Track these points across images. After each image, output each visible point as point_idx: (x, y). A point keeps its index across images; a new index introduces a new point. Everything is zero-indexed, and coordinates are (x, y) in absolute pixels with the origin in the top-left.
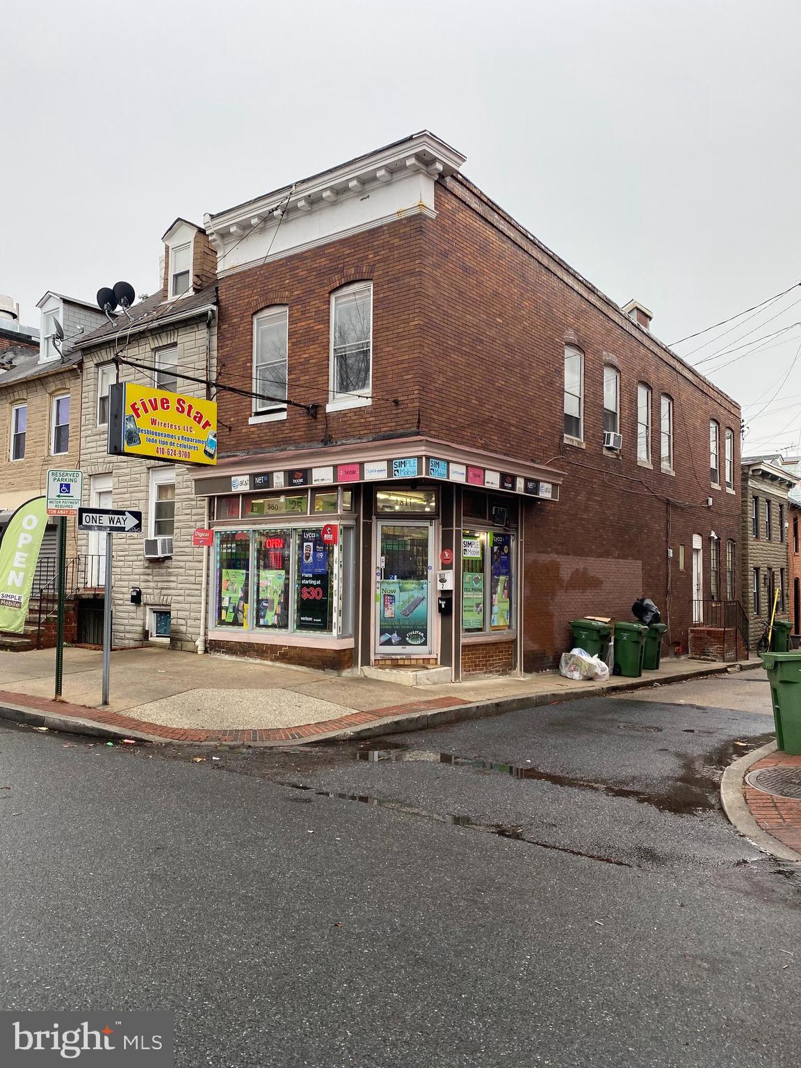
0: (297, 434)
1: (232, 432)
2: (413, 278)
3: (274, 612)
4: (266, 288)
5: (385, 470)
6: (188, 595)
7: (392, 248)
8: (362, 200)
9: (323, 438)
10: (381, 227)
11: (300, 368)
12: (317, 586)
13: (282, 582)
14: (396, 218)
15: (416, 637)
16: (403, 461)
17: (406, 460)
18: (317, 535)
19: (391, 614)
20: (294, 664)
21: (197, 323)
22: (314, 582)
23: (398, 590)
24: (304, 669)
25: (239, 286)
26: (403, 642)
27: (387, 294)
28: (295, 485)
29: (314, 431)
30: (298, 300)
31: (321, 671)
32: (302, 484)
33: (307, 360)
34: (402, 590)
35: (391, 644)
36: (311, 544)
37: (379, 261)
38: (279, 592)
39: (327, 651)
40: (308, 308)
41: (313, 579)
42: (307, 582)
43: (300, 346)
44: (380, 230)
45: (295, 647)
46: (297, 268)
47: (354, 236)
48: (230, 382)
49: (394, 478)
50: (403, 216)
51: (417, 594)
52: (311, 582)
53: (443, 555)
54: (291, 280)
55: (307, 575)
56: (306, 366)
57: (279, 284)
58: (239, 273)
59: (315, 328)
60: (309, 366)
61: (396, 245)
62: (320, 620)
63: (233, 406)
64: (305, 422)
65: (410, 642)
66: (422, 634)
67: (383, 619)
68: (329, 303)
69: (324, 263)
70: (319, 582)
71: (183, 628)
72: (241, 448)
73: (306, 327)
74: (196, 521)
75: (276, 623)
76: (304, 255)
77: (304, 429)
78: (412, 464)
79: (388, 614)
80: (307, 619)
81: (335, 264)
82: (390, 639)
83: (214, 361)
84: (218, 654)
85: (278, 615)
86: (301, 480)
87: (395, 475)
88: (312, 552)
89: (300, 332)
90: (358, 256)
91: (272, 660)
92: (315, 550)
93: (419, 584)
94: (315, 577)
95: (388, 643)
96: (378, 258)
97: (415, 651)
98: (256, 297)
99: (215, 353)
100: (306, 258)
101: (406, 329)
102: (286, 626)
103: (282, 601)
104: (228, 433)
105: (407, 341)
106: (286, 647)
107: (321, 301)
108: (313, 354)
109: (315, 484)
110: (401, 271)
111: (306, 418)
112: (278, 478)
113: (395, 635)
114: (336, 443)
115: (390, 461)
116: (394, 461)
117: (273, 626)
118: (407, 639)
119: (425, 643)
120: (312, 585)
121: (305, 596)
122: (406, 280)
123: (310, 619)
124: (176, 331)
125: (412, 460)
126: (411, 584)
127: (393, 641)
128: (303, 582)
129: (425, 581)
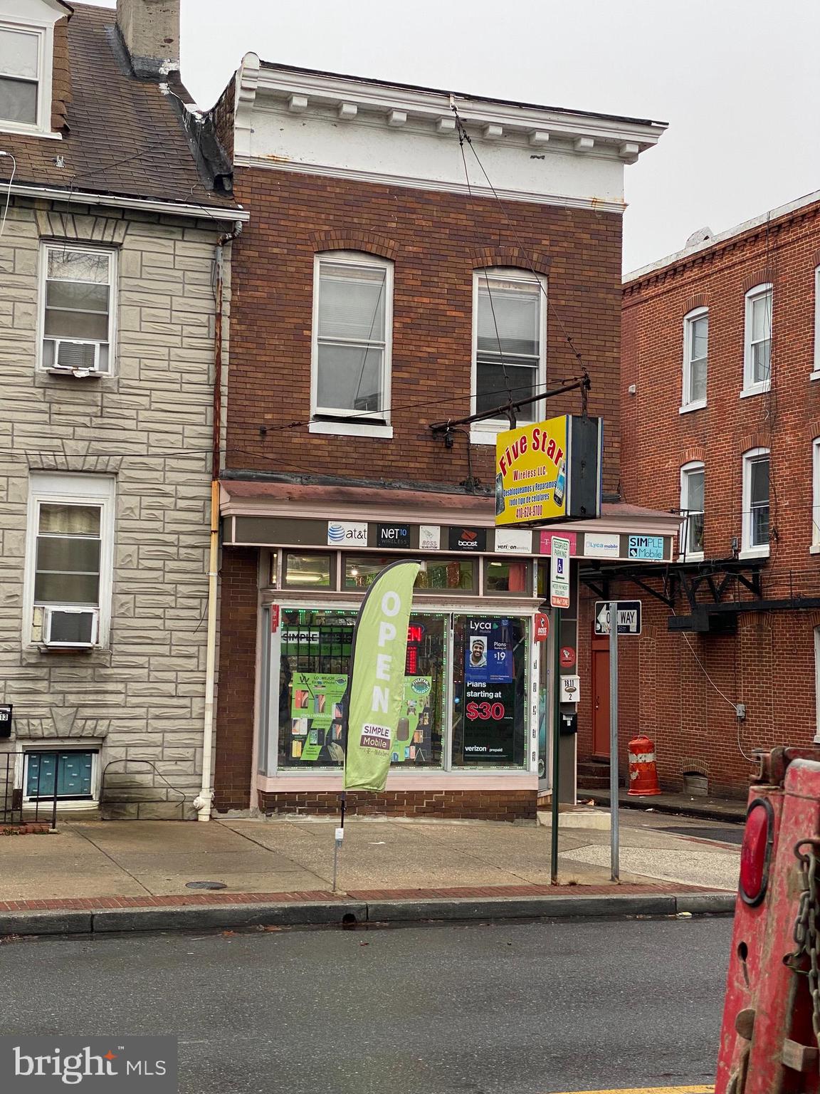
0: (412, 465)
1: (268, 439)
2: (610, 296)
3: (409, 741)
4: (349, 219)
5: (614, 547)
7: (579, 244)
8: (533, 157)
9: (463, 479)
10: (562, 208)
11: (420, 365)
12: (495, 700)
13: (426, 693)
14: (588, 207)
16: (644, 538)
17: (648, 538)
18: (496, 626)
20: (456, 817)
21: (184, 228)
22: (491, 695)
24: (476, 822)
25: (286, 194)
27: (571, 303)
28: (461, 548)
29: (446, 467)
30: (415, 261)
31: (506, 823)
32: (475, 549)
33: (432, 358)
36: (484, 639)
37: (559, 254)
38: (420, 710)
39: (518, 794)
40: (436, 279)
41: (487, 690)
42: (476, 695)
43: (420, 332)
44: (560, 212)
45: (459, 792)
46: (413, 211)
47: (517, 203)
48: (262, 352)
49: (630, 559)
50: (598, 208)
52: (484, 694)
54: (400, 226)
55: (477, 685)
56: (431, 366)
57: (377, 223)
58: (286, 173)
59: (448, 313)
60: (436, 366)
61: (585, 242)
62: (501, 750)
63: (271, 393)
64: (429, 450)
68: (470, 282)
69: (465, 223)
70: (498, 695)
72: (291, 468)
73: (431, 306)
74: (177, 583)
75: (413, 757)
76: (426, 196)
77: (426, 460)
78: (656, 544)
80: (477, 749)
81: (484, 230)
83: (227, 308)
84: (290, 815)
85: (418, 746)
86: (474, 544)
87: (631, 555)
88: (485, 651)
89: (421, 311)
90: (523, 234)
91: (410, 815)
92: (490, 647)
94: (491, 687)
96: (557, 249)
98: (326, 228)
99: (227, 294)
100: (428, 202)
101: (600, 359)
102: (435, 762)
103: (426, 723)
104: (258, 438)
105: (602, 375)
106: (441, 792)
107: (460, 276)
108: (444, 351)
110: (592, 279)
111: (430, 444)
112: (429, 534)
114: (488, 490)
115: (624, 537)
116: (630, 537)
117: (408, 763)
120: (487, 699)
121: (473, 716)
122: (601, 295)
123: (484, 749)
124: (124, 224)
125: (656, 539)
128: (469, 694)
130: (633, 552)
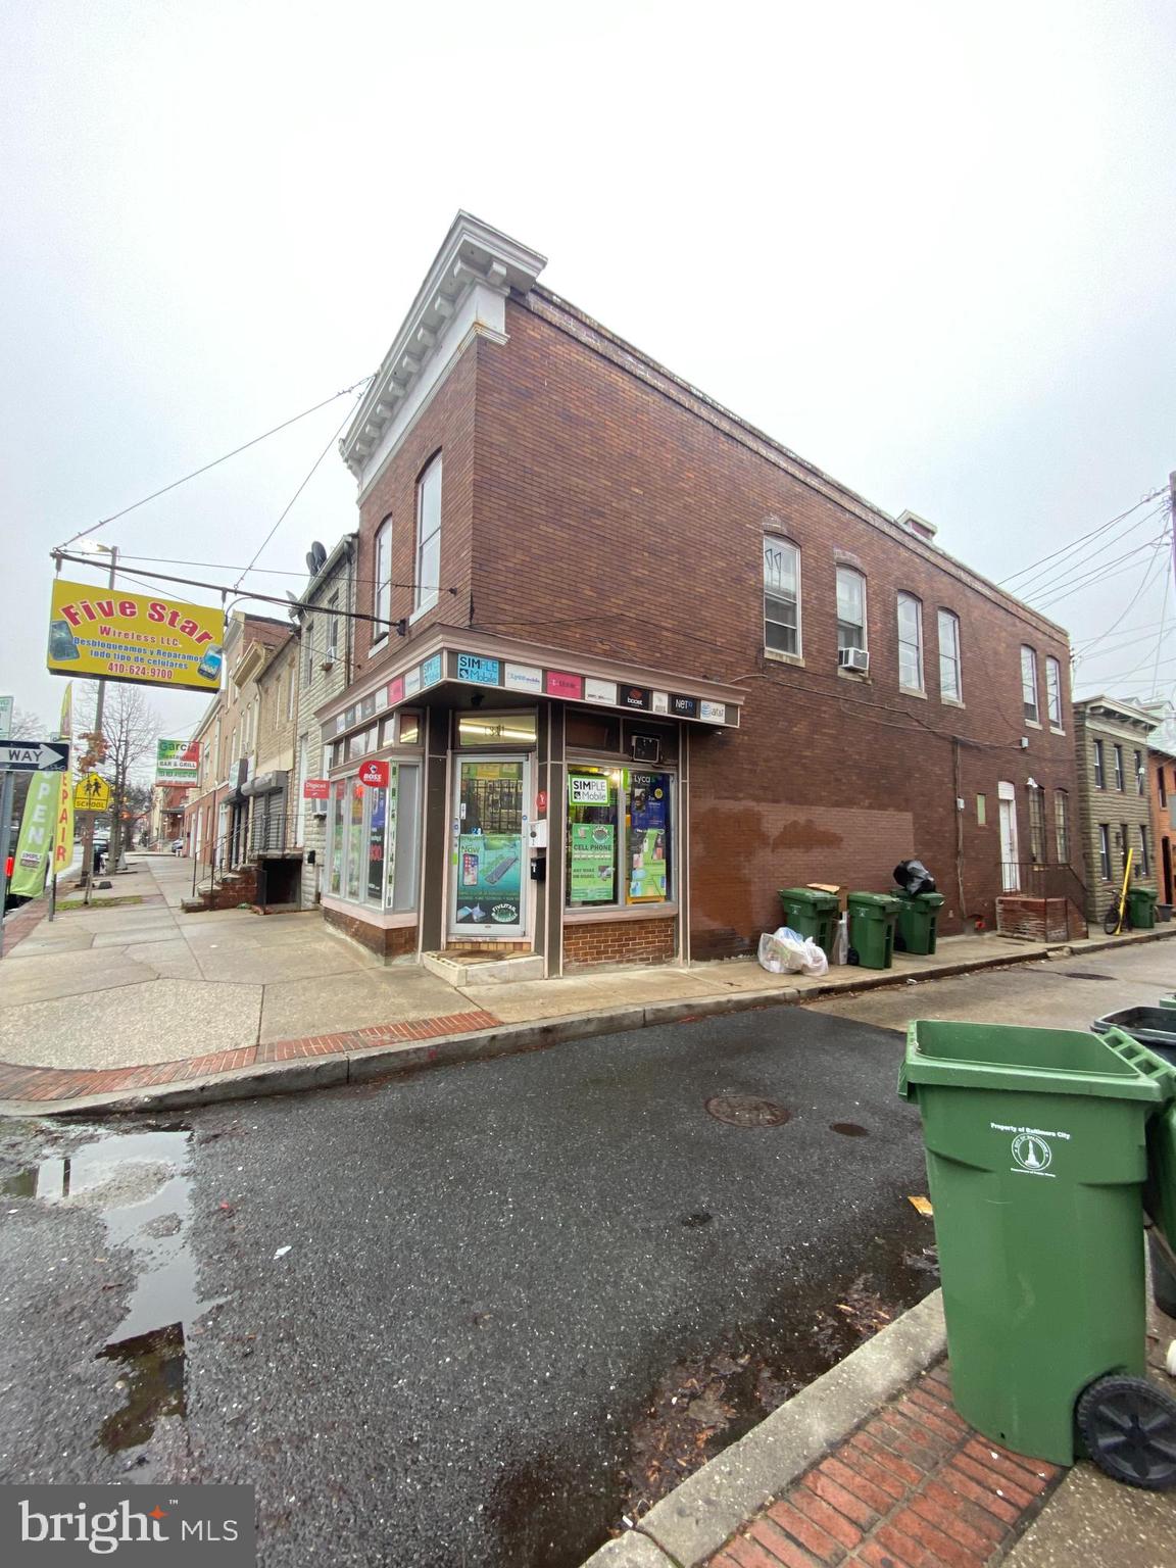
15: (503, 912)
19: (474, 880)
23: (482, 849)
26: (488, 919)
34: (487, 847)
35: (473, 922)
51: (507, 853)
65: (497, 918)
66: (514, 909)
67: (462, 888)
79: (468, 880)
82: (471, 915)
93: (510, 840)
95: (468, 919)
97: (503, 931)
113: (477, 909)
118: (493, 914)
126: (499, 841)
127: (475, 918)
129: (518, 835)
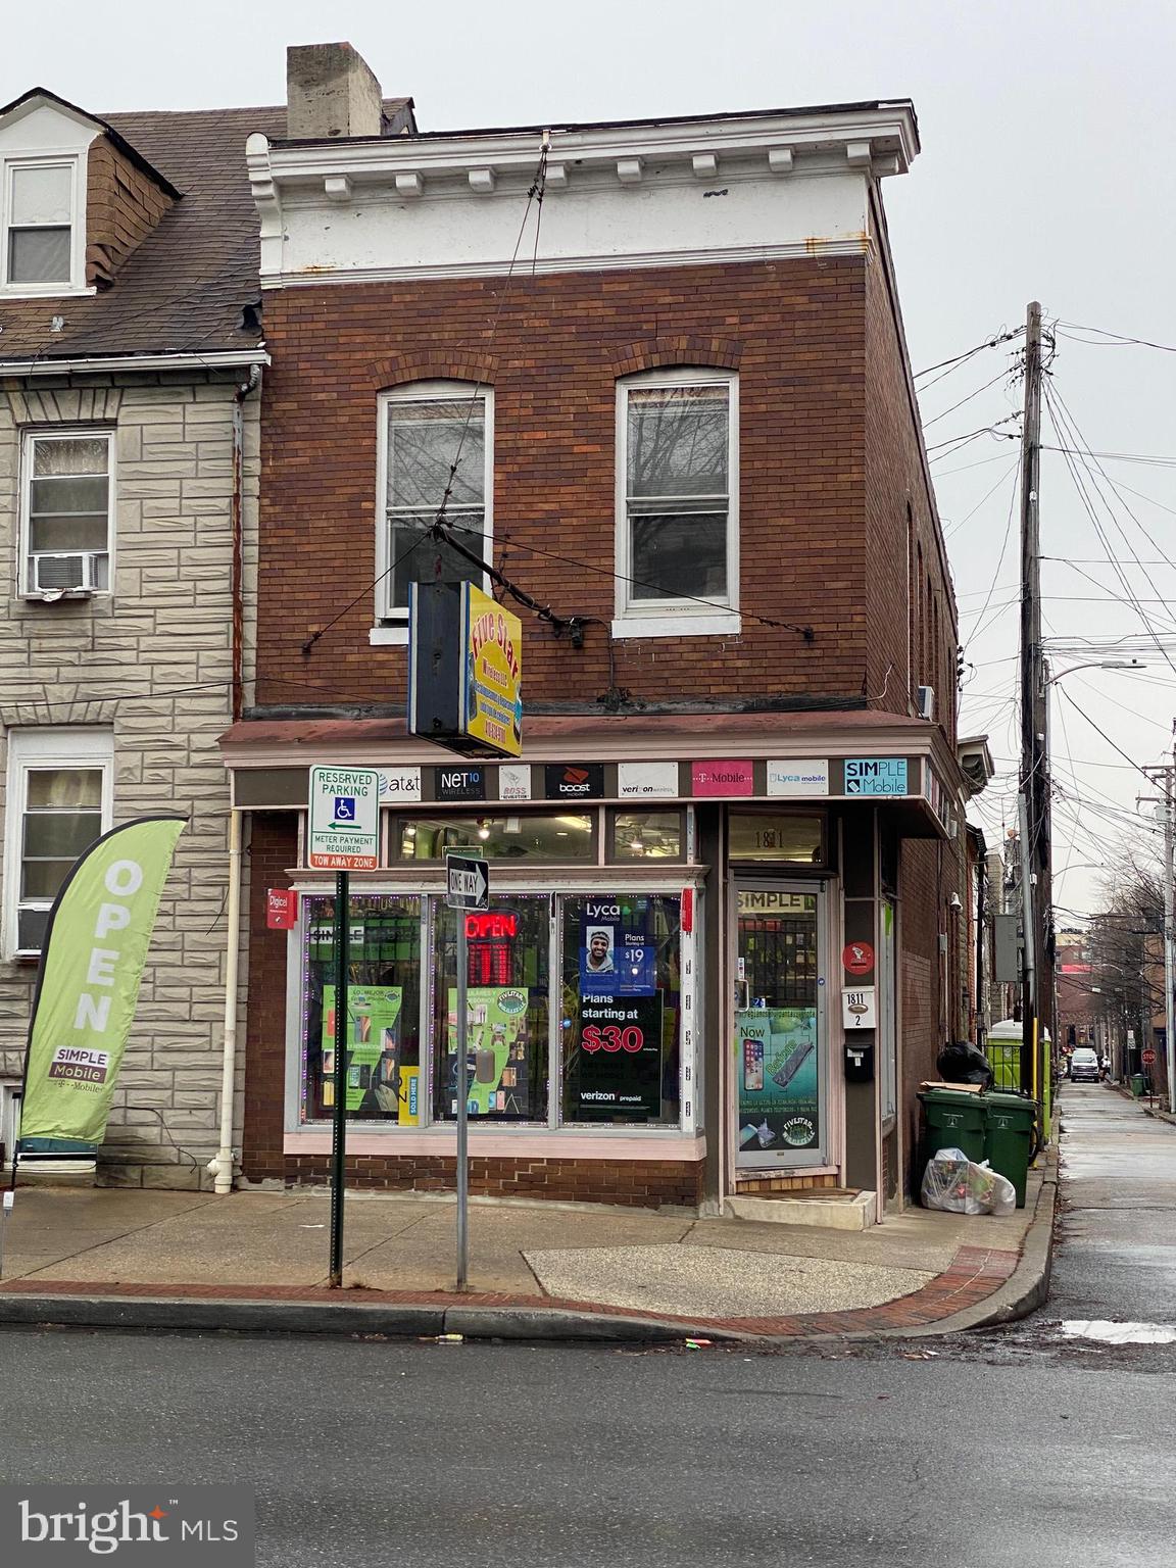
1: (313, 659)
2: (844, 386)
3: (496, 1083)
4: (424, 336)
5: (820, 778)
6: (166, 1050)
7: (790, 315)
8: (707, 195)
9: (603, 692)
10: (760, 264)
11: (533, 531)
12: (628, 1022)
13: (521, 1012)
14: (802, 253)
15: (797, 1131)
16: (871, 762)
17: (877, 761)
18: (627, 910)
19: (758, 1082)
20: (566, 1198)
21: (193, 385)
22: (621, 1015)
23: (768, 1031)
24: (598, 1208)
25: (335, 317)
26: (778, 1144)
27: (777, 407)
28: (565, 796)
29: (575, 677)
30: (525, 380)
31: (646, 1210)
32: (586, 795)
33: (552, 518)
34: (774, 1030)
35: (758, 1148)
37: (756, 335)
38: (511, 1038)
39: (664, 1166)
40: (555, 402)
41: (615, 1007)
42: (598, 1014)
43: (532, 482)
44: (755, 270)
45: (570, 1161)
46: (521, 308)
47: (684, 269)
48: (304, 540)
49: (848, 796)
50: (819, 252)
51: (800, 1038)
52: (610, 1014)
53: (849, 955)
54: (501, 333)
55: (598, 1000)
56: (550, 530)
57: (466, 335)
58: (333, 287)
59: (576, 449)
60: (558, 530)
61: (799, 308)
62: (639, 1099)
63: (318, 596)
64: (549, 653)
65: (790, 1141)
66: (810, 1125)
67: (744, 1093)
68: (611, 399)
69: (601, 312)
70: (633, 1015)
71: (152, 1134)
72: (345, 698)
73: (548, 443)
74: (190, 866)
75: (502, 1107)
76: (541, 284)
77: (545, 669)
78: (894, 770)
79: (752, 1082)
80: (600, 1096)
81: (631, 318)
82: (756, 1136)
83: (253, 485)
85: (508, 1091)
86: (585, 788)
87: (850, 790)
88: (611, 948)
89: (533, 451)
90: (695, 314)
91: (494, 1193)
92: (619, 941)
93: (802, 1017)
94: (621, 1003)
95: (751, 1145)
96: (750, 327)
97: (800, 1160)
98: (391, 354)
99: (255, 466)
100: (543, 291)
101: (829, 486)
102: (537, 1114)
103: (521, 1057)
104: (300, 660)
105: (832, 512)
106: (541, 1160)
107: (594, 392)
108: (570, 505)
109: (624, 797)
110: (813, 365)
111: (549, 645)
112: (514, 779)
113: (764, 1127)
114: (643, 706)
115: (836, 763)
116: (847, 762)
117: (494, 1116)
118: (785, 1135)
119: (814, 1144)
120: (614, 1021)
121: (592, 1046)
122: (829, 388)
123: (611, 1096)
124: (116, 392)
125: (893, 762)
126: (789, 1018)
127: (762, 1141)
128: (586, 1014)
129: (814, 1010)
130: (852, 785)
